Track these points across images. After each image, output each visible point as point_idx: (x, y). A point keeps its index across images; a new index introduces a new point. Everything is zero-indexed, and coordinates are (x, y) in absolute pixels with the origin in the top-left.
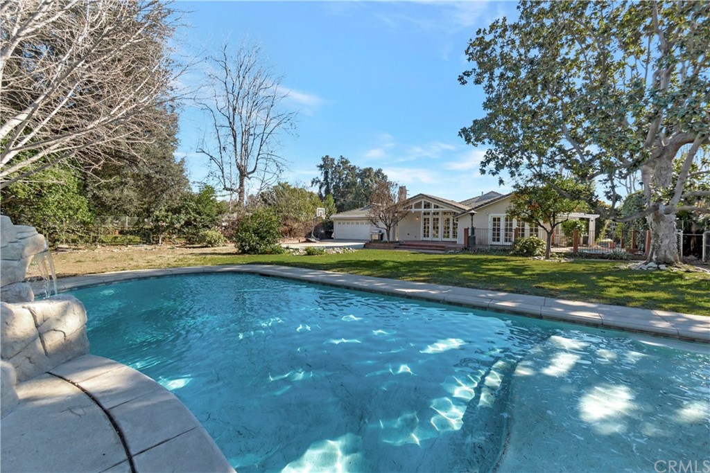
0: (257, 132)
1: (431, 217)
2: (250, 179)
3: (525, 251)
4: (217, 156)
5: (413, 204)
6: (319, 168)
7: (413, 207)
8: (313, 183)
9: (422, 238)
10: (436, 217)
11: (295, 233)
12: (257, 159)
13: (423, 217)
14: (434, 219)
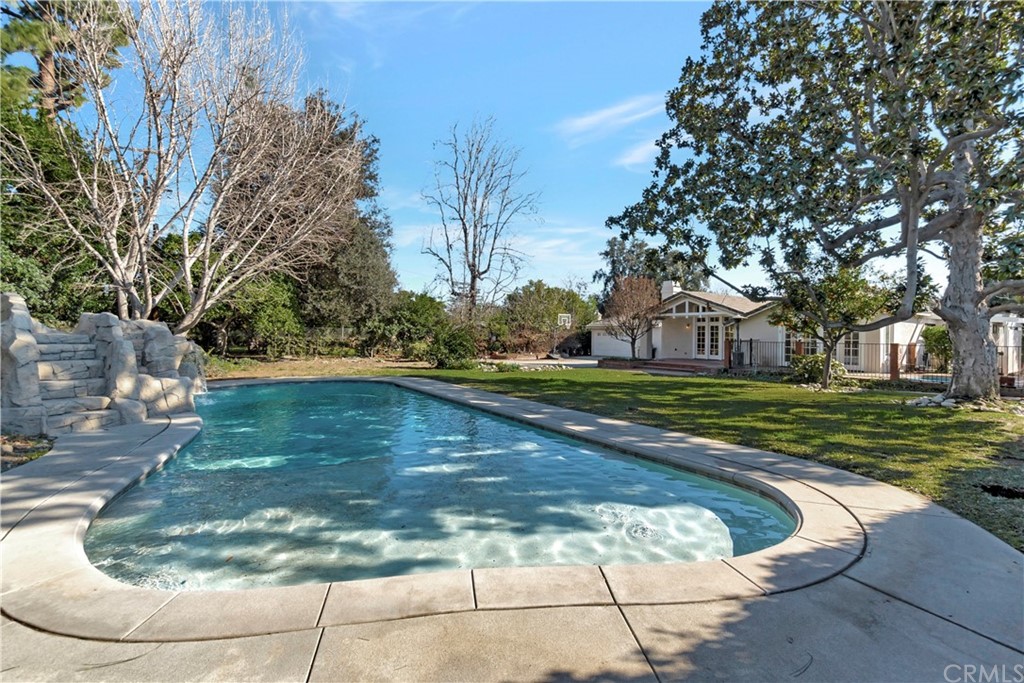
0: (490, 222)
1: (707, 325)
2: (482, 280)
3: (806, 376)
4: (444, 255)
5: (674, 306)
6: (602, 257)
7: (674, 310)
8: (594, 277)
9: (694, 355)
10: (714, 324)
11: (535, 347)
12: (491, 256)
13: (696, 325)
14: (712, 328)
